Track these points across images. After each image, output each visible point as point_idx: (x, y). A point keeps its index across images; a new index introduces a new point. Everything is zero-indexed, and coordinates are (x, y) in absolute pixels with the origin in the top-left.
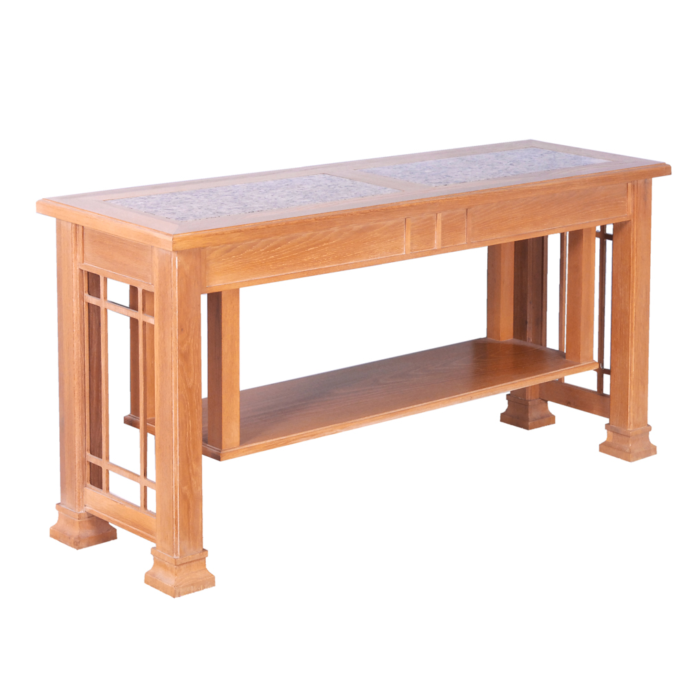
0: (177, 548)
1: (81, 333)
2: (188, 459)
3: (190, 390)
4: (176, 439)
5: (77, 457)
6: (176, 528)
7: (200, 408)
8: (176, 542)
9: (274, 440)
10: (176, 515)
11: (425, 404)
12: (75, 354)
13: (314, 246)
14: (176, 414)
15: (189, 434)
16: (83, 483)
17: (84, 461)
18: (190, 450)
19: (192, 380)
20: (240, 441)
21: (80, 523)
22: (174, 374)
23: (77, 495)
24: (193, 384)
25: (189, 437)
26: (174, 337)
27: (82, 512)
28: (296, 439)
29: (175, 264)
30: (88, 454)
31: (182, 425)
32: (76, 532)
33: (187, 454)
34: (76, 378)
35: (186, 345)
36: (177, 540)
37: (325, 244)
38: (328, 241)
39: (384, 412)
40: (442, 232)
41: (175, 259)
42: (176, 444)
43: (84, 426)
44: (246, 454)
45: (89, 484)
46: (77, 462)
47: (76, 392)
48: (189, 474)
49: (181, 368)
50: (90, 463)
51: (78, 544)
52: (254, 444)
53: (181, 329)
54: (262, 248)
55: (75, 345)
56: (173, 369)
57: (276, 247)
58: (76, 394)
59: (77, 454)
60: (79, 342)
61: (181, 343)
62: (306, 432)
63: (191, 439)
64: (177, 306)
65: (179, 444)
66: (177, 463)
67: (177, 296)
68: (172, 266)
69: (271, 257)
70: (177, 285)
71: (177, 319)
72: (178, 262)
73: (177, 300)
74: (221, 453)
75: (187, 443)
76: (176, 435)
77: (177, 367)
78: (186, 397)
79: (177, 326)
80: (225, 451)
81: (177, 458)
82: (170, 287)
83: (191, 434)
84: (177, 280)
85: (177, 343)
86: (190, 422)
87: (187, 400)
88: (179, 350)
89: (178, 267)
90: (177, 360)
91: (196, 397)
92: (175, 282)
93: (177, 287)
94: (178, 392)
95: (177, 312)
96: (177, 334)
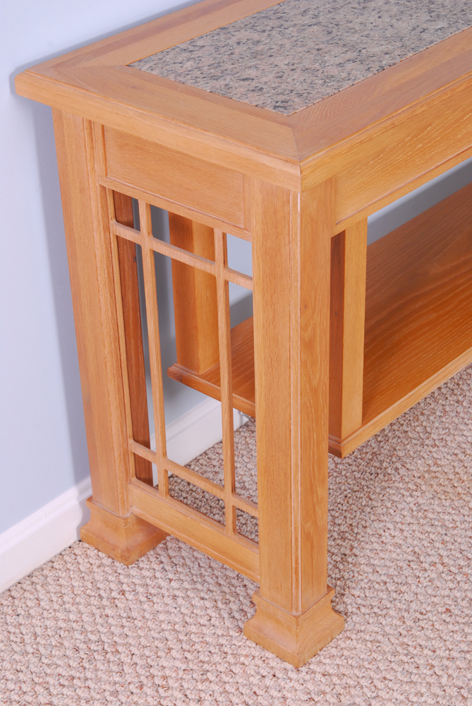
0: (297, 602)
1: (110, 281)
2: (311, 485)
3: (315, 391)
5: (115, 449)
6: (297, 579)
7: (327, 411)
8: (297, 596)
10: (297, 563)
12: (103, 312)
14: (297, 432)
15: (313, 452)
16: (127, 480)
17: (126, 453)
18: (314, 473)
19: (317, 376)
21: (126, 530)
22: (294, 375)
23: (120, 496)
24: (320, 380)
25: (313, 456)
26: (293, 321)
27: (128, 515)
29: (296, 205)
30: (131, 441)
32: (122, 542)
33: (311, 481)
34: (107, 345)
35: (310, 329)
36: (297, 593)
42: (296, 472)
43: (123, 408)
45: (134, 479)
46: (116, 454)
47: (108, 365)
48: (313, 504)
49: (304, 364)
50: (134, 454)
51: (128, 558)
53: (304, 307)
55: (102, 299)
58: (108, 368)
59: (115, 445)
60: (108, 295)
61: (304, 328)
63: (316, 457)
64: (299, 273)
65: (301, 472)
66: (298, 497)
67: (298, 257)
68: (291, 208)
69: (418, 147)
70: (299, 239)
71: (299, 293)
72: (301, 201)
73: (299, 263)
74: (342, 445)
75: (311, 465)
76: (297, 459)
77: (299, 364)
78: (310, 403)
79: (299, 303)
80: (346, 441)
81: (298, 491)
82: (287, 242)
83: (315, 452)
84: (299, 231)
85: (299, 329)
86: (315, 435)
87: (311, 407)
88: (302, 339)
89: (301, 210)
90: (297, 355)
91: (322, 397)
92: (296, 235)
93: (299, 243)
94: (299, 400)
95: (299, 282)
96: (299, 315)
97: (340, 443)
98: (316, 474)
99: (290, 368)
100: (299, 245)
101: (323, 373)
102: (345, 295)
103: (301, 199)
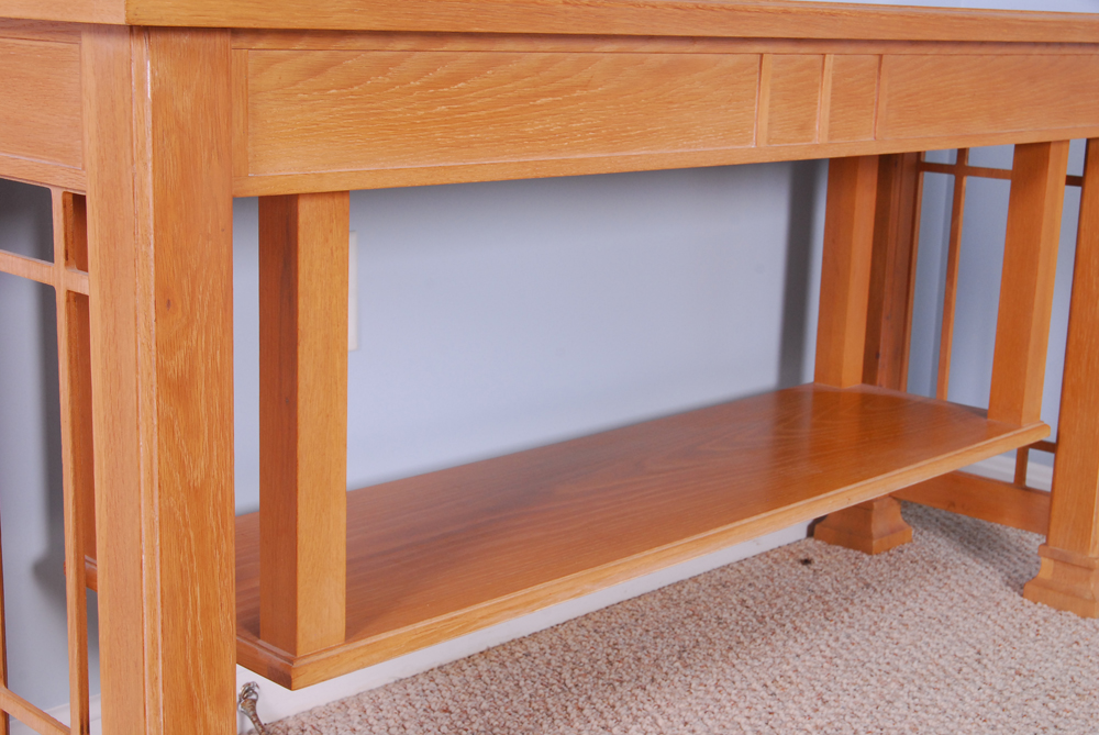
2: (191, 700)
3: (196, 494)
4: (154, 642)
7: (228, 547)
9: (435, 620)
11: (764, 515)
13: (553, 93)
14: (152, 569)
15: (194, 626)
18: (197, 674)
19: (201, 462)
20: (348, 628)
22: (146, 444)
24: (207, 474)
25: (195, 635)
26: (141, 327)
28: (489, 615)
29: (142, 83)
31: (174, 600)
33: (189, 687)
35: (181, 355)
37: (578, 93)
38: (585, 86)
39: (682, 538)
40: (832, 104)
41: (142, 69)
44: (363, 666)
49: (167, 426)
52: (384, 636)
53: (166, 303)
54: (416, 79)
56: (143, 428)
57: (454, 79)
61: (166, 347)
62: (512, 595)
63: (201, 639)
64: (152, 226)
65: (163, 659)
66: (157, 714)
67: (149, 192)
68: (134, 90)
69: (439, 109)
70: (150, 155)
71: (153, 269)
72: (153, 78)
73: (152, 207)
74: (295, 665)
75: (189, 652)
76: (154, 630)
77: (156, 422)
78: (184, 515)
79: (152, 292)
80: (306, 661)
81: (157, 700)
82: (129, 162)
83: (200, 628)
84: (150, 139)
85: (154, 347)
86: (198, 589)
87: (186, 525)
88: (161, 370)
89: (153, 95)
90: (151, 401)
91: (215, 514)
92: (144, 146)
93: (150, 164)
94: (156, 501)
95: (152, 247)
96: (154, 318)
97: (291, 662)
98: (203, 676)
99: (138, 428)
100: (150, 169)
101: (215, 463)
102: (301, 362)
103: (152, 72)
